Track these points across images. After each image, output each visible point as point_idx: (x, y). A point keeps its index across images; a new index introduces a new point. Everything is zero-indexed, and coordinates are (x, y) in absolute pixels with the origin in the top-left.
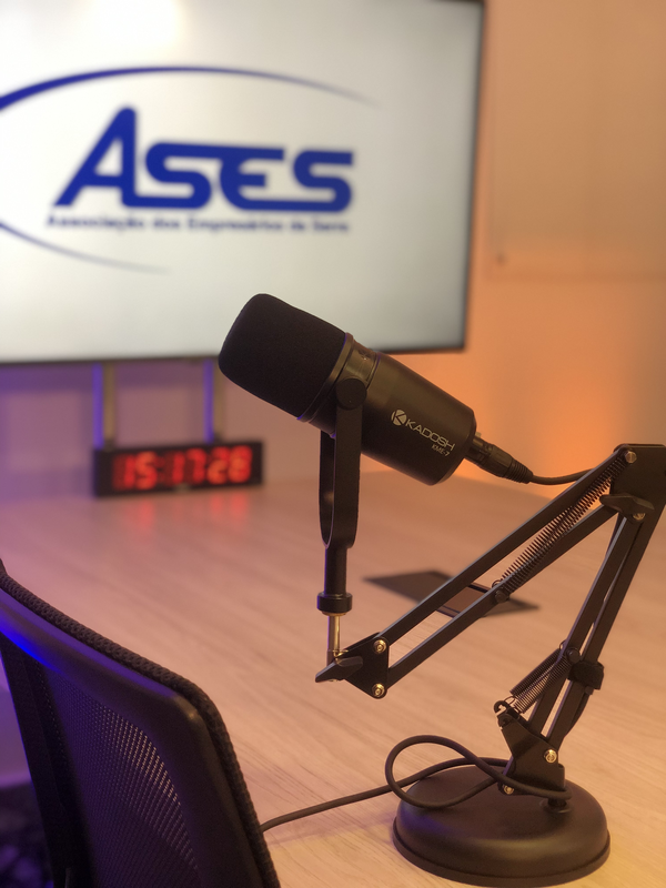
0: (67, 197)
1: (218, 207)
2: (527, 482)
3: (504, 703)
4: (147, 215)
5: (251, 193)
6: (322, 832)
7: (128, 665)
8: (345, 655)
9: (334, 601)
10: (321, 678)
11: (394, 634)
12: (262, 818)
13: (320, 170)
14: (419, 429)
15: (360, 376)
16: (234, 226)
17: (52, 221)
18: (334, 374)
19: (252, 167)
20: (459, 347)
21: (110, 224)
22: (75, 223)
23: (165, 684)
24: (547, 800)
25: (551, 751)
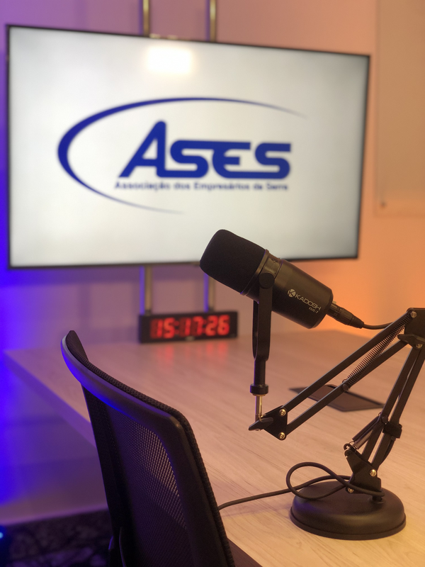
0: (127, 172)
1: (212, 176)
2: (361, 328)
3: (349, 445)
4: (171, 181)
5: (230, 168)
6: (253, 511)
7: (150, 404)
8: (264, 417)
9: (259, 388)
10: (251, 428)
11: (290, 406)
12: (219, 503)
13: (271, 154)
14: (302, 299)
15: (272, 272)
16: (220, 187)
17: (118, 185)
18: (259, 270)
19: (231, 153)
20: (355, 257)
21: (151, 186)
22: (131, 186)
23: (166, 411)
24: (371, 497)
25: (373, 471)
